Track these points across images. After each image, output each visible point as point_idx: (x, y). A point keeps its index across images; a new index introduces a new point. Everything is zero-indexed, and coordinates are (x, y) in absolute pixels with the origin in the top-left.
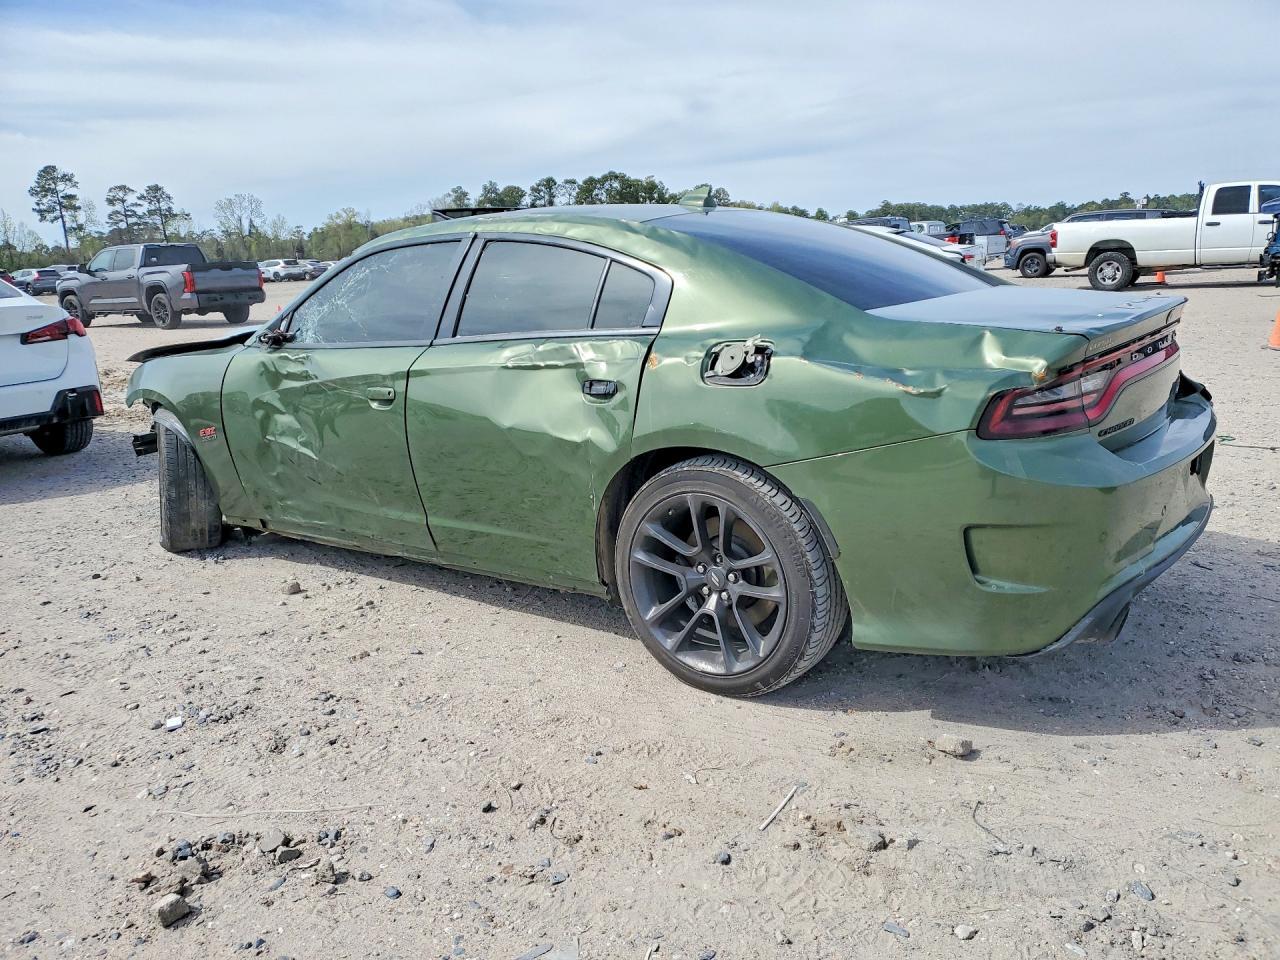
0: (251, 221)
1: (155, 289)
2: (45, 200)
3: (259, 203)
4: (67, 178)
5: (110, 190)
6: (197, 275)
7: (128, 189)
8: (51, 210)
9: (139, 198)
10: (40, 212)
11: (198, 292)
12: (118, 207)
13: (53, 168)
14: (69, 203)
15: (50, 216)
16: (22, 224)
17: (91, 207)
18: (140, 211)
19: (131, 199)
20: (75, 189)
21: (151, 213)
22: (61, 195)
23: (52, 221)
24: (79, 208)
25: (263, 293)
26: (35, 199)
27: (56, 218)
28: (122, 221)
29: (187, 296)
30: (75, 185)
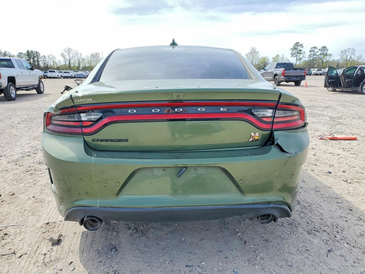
0: (351, 56)
1: (276, 75)
2: (294, 52)
3: (355, 51)
4: (301, 45)
5: (311, 48)
6: (286, 71)
7: (316, 48)
8: (295, 54)
9: (319, 50)
10: (292, 54)
11: (285, 76)
12: (312, 53)
13: (298, 43)
14: (300, 52)
15: (294, 55)
16: (286, 58)
17: (304, 53)
18: (317, 54)
19: (316, 50)
20: (302, 48)
21: (321, 54)
22: (298, 50)
23: (294, 57)
24: (302, 53)
25: (305, 78)
26: (292, 51)
27: (296, 56)
28: (312, 57)
29: (282, 77)
30: (303, 47)
